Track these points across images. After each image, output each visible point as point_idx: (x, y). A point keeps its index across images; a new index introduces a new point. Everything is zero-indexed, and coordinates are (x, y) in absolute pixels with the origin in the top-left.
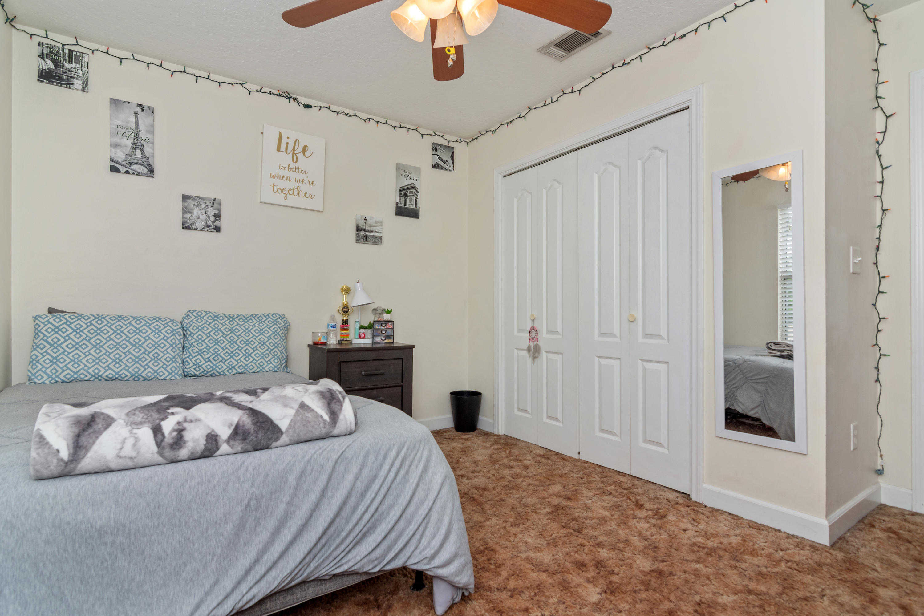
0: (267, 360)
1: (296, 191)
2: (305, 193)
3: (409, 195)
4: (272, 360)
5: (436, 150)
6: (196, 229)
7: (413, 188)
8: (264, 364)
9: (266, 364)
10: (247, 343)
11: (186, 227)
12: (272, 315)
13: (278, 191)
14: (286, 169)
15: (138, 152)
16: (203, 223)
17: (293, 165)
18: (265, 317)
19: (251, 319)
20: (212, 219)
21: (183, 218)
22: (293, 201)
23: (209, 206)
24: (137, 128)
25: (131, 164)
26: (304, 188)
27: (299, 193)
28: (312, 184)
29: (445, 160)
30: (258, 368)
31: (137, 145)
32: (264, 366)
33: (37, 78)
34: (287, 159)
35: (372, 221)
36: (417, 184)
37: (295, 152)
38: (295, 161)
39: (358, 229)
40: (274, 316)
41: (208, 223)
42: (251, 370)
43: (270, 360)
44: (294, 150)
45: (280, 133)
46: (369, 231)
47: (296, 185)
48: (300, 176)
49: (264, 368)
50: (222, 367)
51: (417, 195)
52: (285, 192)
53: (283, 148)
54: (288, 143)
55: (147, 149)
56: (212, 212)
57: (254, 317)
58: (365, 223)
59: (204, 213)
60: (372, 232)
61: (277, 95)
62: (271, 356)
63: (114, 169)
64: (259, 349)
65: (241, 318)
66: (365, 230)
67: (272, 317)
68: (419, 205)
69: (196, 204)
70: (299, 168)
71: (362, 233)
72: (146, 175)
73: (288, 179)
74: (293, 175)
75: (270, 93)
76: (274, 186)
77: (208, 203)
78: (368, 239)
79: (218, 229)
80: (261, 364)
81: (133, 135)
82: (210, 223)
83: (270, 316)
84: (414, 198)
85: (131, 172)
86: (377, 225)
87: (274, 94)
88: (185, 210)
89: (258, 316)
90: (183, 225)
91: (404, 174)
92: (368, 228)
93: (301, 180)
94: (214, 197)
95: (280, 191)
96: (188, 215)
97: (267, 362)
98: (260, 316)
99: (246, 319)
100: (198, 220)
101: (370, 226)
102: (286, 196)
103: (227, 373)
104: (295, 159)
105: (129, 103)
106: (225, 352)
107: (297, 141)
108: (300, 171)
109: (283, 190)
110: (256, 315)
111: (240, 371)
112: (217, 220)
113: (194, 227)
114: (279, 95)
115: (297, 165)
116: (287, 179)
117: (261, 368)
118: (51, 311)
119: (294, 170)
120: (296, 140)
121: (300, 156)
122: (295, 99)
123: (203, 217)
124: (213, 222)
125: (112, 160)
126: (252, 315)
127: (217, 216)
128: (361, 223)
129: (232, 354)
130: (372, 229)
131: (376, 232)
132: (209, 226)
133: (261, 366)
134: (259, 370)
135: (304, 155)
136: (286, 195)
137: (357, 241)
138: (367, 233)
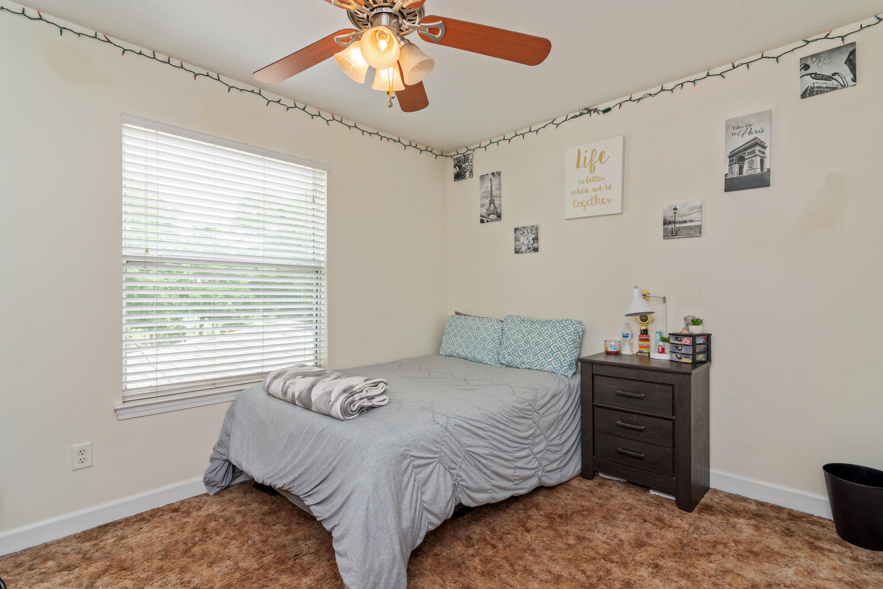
0: (548, 361)
1: (594, 200)
2: (603, 200)
3: (746, 157)
4: (552, 362)
5: (806, 67)
6: (522, 252)
7: (756, 144)
8: (545, 364)
9: (547, 364)
10: (537, 344)
11: (517, 252)
12: (565, 321)
13: (578, 205)
14: (585, 182)
15: (492, 205)
16: (526, 247)
17: (591, 176)
18: (559, 322)
19: (547, 324)
20: (532, 242)
21: (515, 245)
22: (592, 211)
23: (530, 233)
24: (491, 190)
25: (489, 215)
26: (601, 195)
27: (596, 201)
28: (609, 188)
29: (829, 74)
30: (541, 366)
31: (492, 202)
32: (545, 366)
33: (454, 180)
34: (585, 172)
35: (685, 208)
36: (761, 137)
37: (593, 162)
38: (592, 172)
39: (666, 222)
40: (567, 322)
41: (529, 246)
42: (535, 367)
43: (550, 362)
44: (591, 161)
45: (579, 151)
46: (680, 222)
47: (593, 194)
48: (597, 185)
49: (545, 368)
50: (517, 361)
51: (764, 153)
52: (584, 204)
53: (581, 163)
54: (585, 157)
55: (497, 202)
56: (532, 236)
57: (549, 322)
58: (675, 213)
59: (526, 238)
60: (685, 222)
61: (579, 115)
62: (553, 358)
63: (482, 221)
64: (544, 350)
65: (539, 323)
66: (674, 222)
67: (564, 323)
68: (767, 166)
69: (522, 233)
70: (596, 177)
71: (670, 226)
72: (496, 220)
73: (587, 191)
74: (590, 186)
75: (573, 117)
76: (574, 201)
77: (529, 231)
78: (679, 233)
79: (536, 250)
80: (543, 364)
81: (489, 196)
82: (530, 246)
83: (563, 321)
84: (758, 159)
85: (489, 220)
86: (693, 211)
87: (577, 116)
88: (517, 240)
89: (553, 321)
90: (515, 250)
91: (737, 131)
92: (679, 219)
93: (598, 188)
94: (532, 225)
95: (579, 205)
96: (517, 243)
97: (548, 363)
98: (554, 322)
99: (543, 323)
100: (523, 245)
101: (682, 216)
102: (585, 208)
103: (520, 367)
104: (592, 169)
105: (488, 174)
106: (521, 349)
107: (595, 151)
108: (597, 179)
109: (582, 203)
110: (551, 321)
111: (528, 367)
112: (534, 242)
113: (521, 251)
114: (581, 114)
115: (594, 175)
116: (585, 192)
117: (542, 367)
118: (457, 313)
119: (591, 181)
120: (593, 151)
121: (598, 165)
122: (595, 110)
123: (526, 242)
124: (532, 244)
125: (481, 216)
126: (547, 321)
127: (536, 239)
128: (670, 215)
129: (525, 352)
130: (684, 219)
131: (691, 221)
132: (529, 249)
133: (543, 365)
134: (540, 368)
135: (601, 162)
136: (585, 206)
137: (665, 237)
138: (677, 225)
